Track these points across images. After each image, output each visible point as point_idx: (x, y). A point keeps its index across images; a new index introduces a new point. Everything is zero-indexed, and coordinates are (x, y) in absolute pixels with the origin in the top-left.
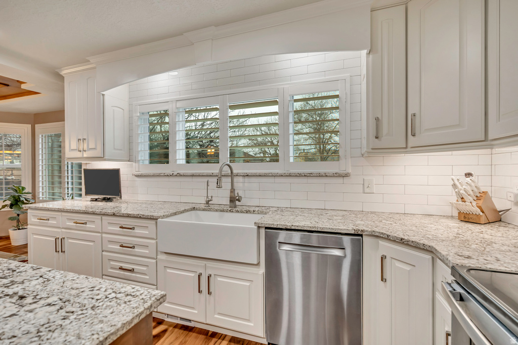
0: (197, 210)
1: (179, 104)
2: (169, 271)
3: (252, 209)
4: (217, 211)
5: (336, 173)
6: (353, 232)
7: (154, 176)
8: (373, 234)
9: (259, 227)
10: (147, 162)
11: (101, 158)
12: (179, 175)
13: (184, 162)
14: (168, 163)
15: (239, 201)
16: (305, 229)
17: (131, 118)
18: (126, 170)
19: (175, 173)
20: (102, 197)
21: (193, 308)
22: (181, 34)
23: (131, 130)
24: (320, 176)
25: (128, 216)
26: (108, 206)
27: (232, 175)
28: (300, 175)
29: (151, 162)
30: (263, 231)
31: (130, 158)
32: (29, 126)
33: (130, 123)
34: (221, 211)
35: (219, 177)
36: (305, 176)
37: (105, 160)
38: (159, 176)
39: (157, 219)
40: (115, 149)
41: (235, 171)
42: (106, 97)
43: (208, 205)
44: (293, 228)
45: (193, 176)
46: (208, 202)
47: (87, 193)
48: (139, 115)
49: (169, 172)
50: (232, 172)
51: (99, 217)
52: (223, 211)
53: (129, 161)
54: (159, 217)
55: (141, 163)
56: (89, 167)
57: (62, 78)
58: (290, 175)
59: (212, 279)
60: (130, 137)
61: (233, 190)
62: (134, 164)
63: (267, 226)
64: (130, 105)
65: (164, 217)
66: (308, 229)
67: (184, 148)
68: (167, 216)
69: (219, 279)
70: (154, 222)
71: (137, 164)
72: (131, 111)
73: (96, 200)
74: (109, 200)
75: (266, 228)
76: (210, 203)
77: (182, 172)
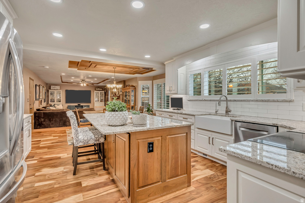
0: (211, 115)
1: (205, 70)
2: (199, 135)
3: (235, 116)
4: (219, 115)
5: (284, 100)
6: (272, 125)
7: (195, 100)
8: (282, 126)
9: (232, 121)
10: (193, 95)
11: (177, 94)
12: (205, 100)
13: (207, 95)
14: (200, 95)
15: (230, 112)
16: (251, 122)
17: (187, 77)
18: (185, 98)
19: (203, 99)
20: (176, 108)
21: (207, 150)
22: (205, 45)
23: (186, 82)
24: (274, 101)
25: (186, 114)
26: (179, 111)
27: (227, 100)
28: (262, 101)
29: (194, 95)
30: (233, 122)
31: (186, 93)
32: (152, 81)
33: (186, 79)
34: (221, 116)
35: (220, 101)
36: (265, 101)
37: (178, 94)
38: (197, 100)
39: (195, 116)
40: (181, 90)
41: (228, 99)
42: (178, 71)
43: (216, 113)
44: (246, 121)
45: (210, 101)
46: (216, 112)
47: (172, 107)
48: (189, 76)
49: (201, 99)
50: (227, 99)
51: (177, 114)
52: (222, 116)
53: (186, 94)
54: (196, 115)
55: (190, 95)
56: (172, 97)
57: (164, 65)
58: (257, 101)
59: (214, 139)
60: (186, 85)
61: (227, 107)
62: (187, 95)
63: (236, 120)
64: (186, 72)
65: (197, 115)
66: (252, 122)
67: (208, 88)
68: (199, 115)
69: (217, 140)
70: (194, 117)
71: (189, 96)
72: (187, 74)
73: (175, 109)
74: (178, 110)
75: (235, 121)
76: (217, 112)
77: (206, 99)
